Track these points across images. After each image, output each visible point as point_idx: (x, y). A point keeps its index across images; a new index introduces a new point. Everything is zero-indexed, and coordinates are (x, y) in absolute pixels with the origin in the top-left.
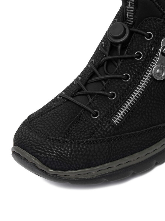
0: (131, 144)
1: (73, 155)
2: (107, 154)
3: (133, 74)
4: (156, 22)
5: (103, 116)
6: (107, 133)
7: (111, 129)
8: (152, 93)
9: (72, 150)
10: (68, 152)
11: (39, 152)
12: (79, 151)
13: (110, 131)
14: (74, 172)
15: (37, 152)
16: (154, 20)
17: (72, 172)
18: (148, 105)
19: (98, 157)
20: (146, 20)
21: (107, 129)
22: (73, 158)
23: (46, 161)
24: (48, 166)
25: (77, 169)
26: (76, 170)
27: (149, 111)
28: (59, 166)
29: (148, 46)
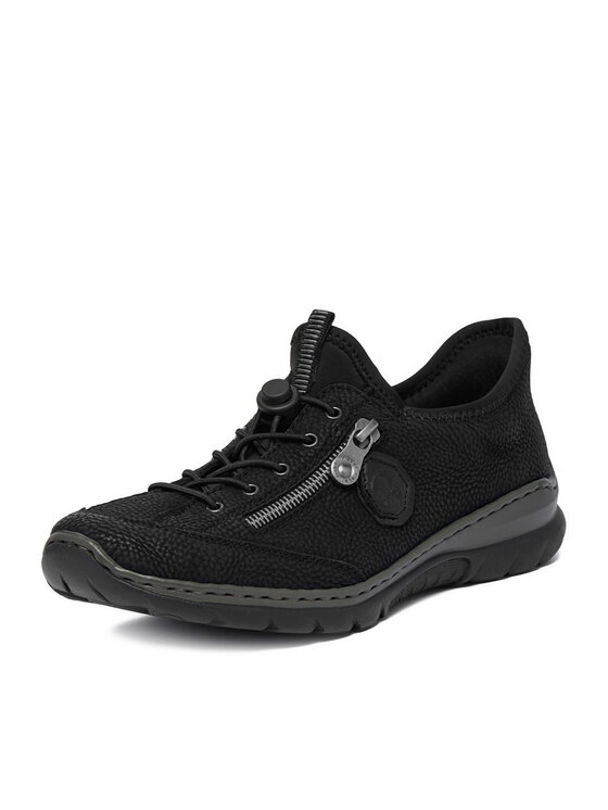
0: (276, 566)
1: (167, 547)
2: (229, 565)
3: (295, 465)
4: (350, 393)
5: (230, 512)
6: (235, 534)
7: (243, 530)
8: (327, 504)
9: (166, 539)
10: (158, 540)
11: (104, 533)
12: (178, 544)
13: (239, 533)
14: (163, 580)
15: (101, 532)
16: (348, 389)
17: (159, 579)
18: (316, 521)
19: (212, 565)
20: (333, 388)
21: (234, 528)
22: (165, 552)
23: (115, 549)
24: (115, 560)
25: (170, 575)
26: (167, 577)
27: (317, 531)
28: (136, 561)
29: (330, 428)
